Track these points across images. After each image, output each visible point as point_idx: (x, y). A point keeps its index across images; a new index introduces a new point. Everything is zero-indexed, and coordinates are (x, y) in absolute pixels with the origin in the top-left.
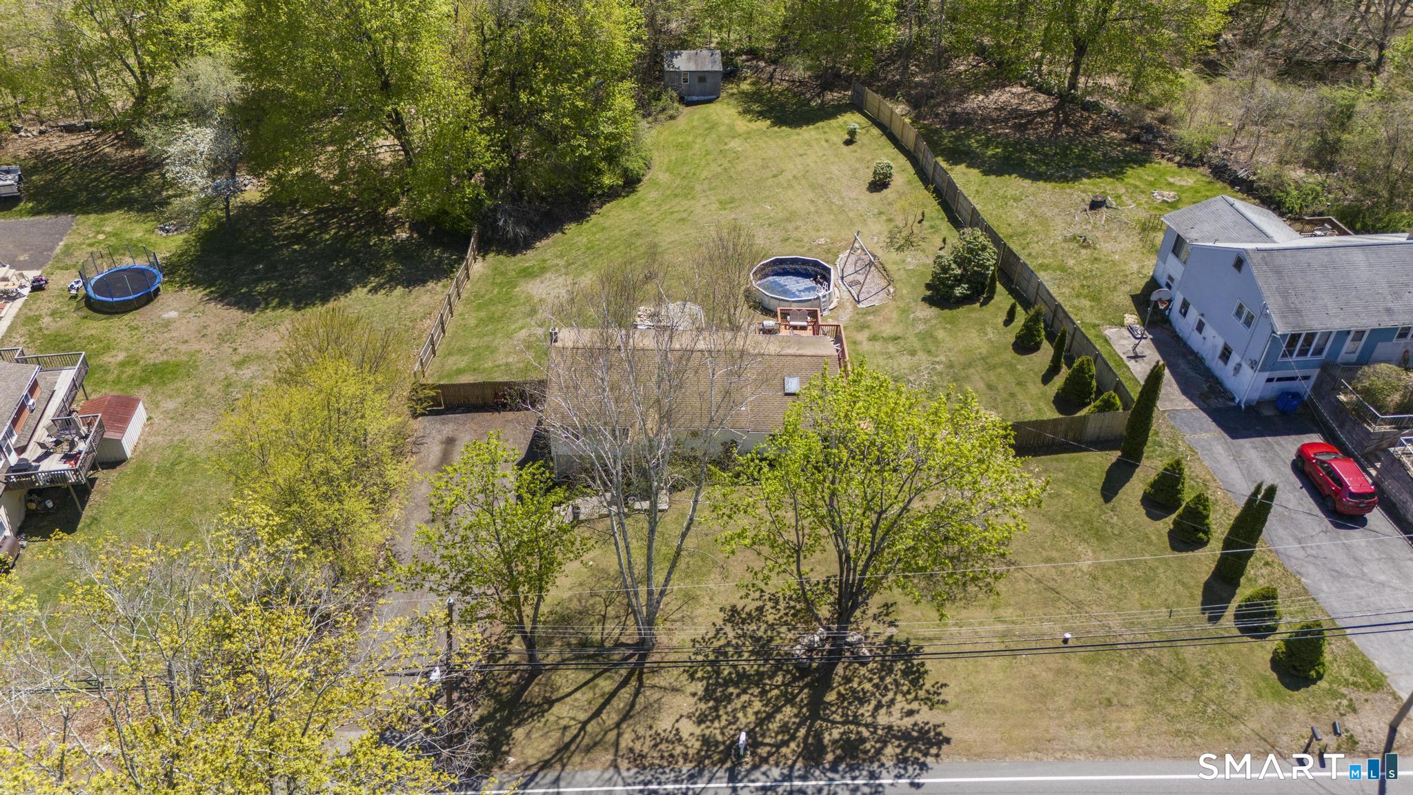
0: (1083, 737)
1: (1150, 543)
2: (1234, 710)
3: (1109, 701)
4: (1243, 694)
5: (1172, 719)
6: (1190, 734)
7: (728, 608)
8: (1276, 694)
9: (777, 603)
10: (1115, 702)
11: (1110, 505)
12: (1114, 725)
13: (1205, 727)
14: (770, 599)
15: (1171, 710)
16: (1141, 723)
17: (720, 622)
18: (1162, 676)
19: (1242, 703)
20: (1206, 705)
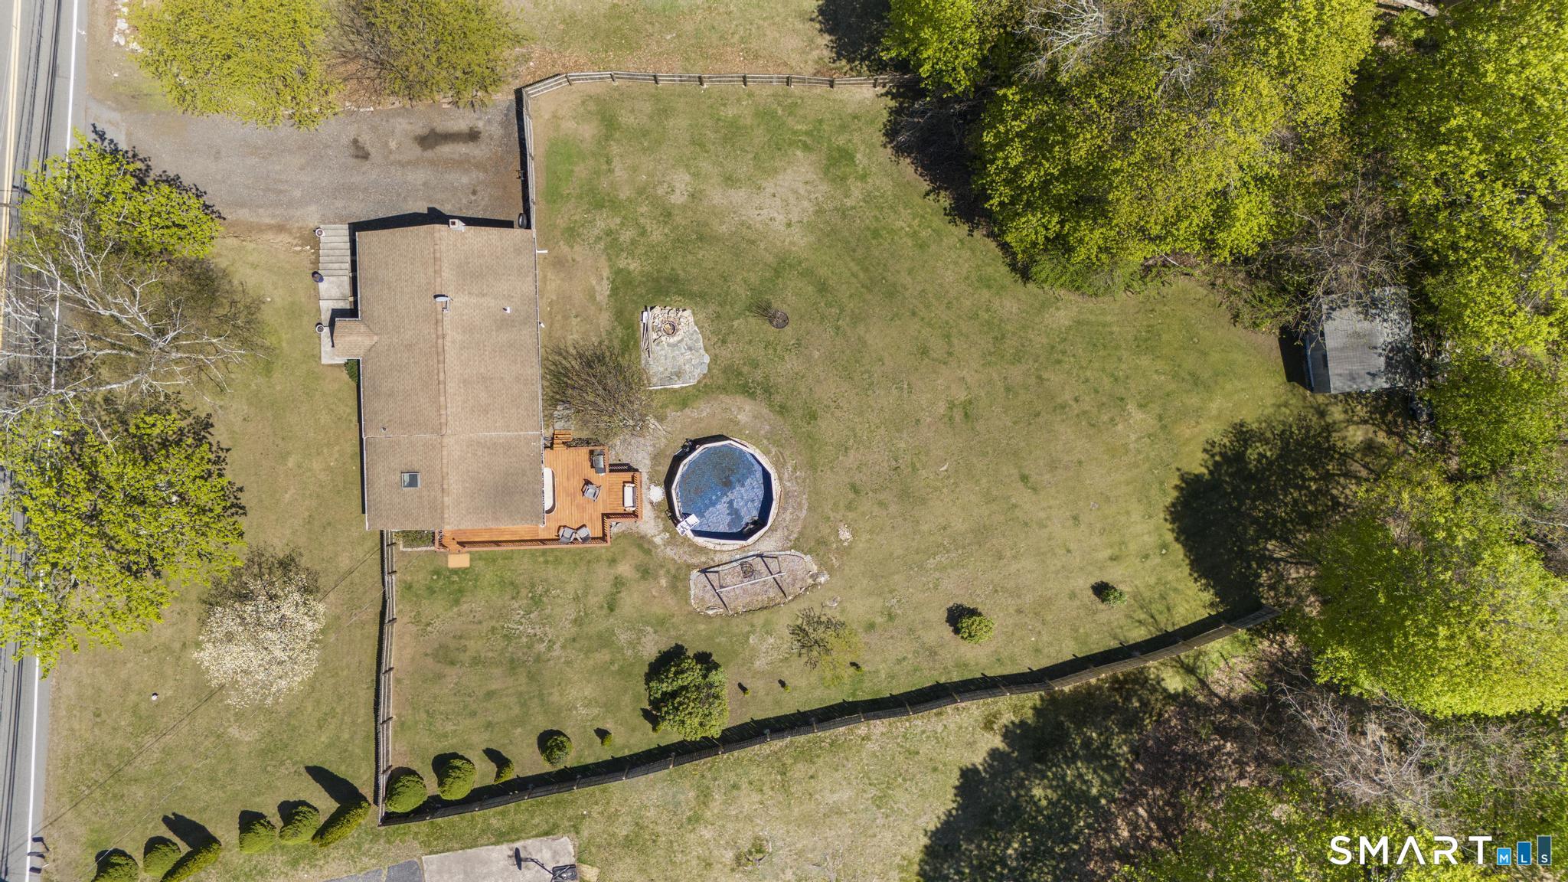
0: (69, 690)
1: (253, 795)
2: (82, 806)
3: (99, 716)
4: (94, 818)
5: (80, 759)
6: (66, 766)
7: (210, 421)
8: (93, 845)
9: (215, 463)
10: (98, 720)
11: (303, 770)
12: (78, 714)
13: (70, 780)
14: (219, 457)
15: (86, 759)
16: (77, 734)
17: (195, 414)
18: (117, 763)
19: (88, 814)
20: (89, 787)
